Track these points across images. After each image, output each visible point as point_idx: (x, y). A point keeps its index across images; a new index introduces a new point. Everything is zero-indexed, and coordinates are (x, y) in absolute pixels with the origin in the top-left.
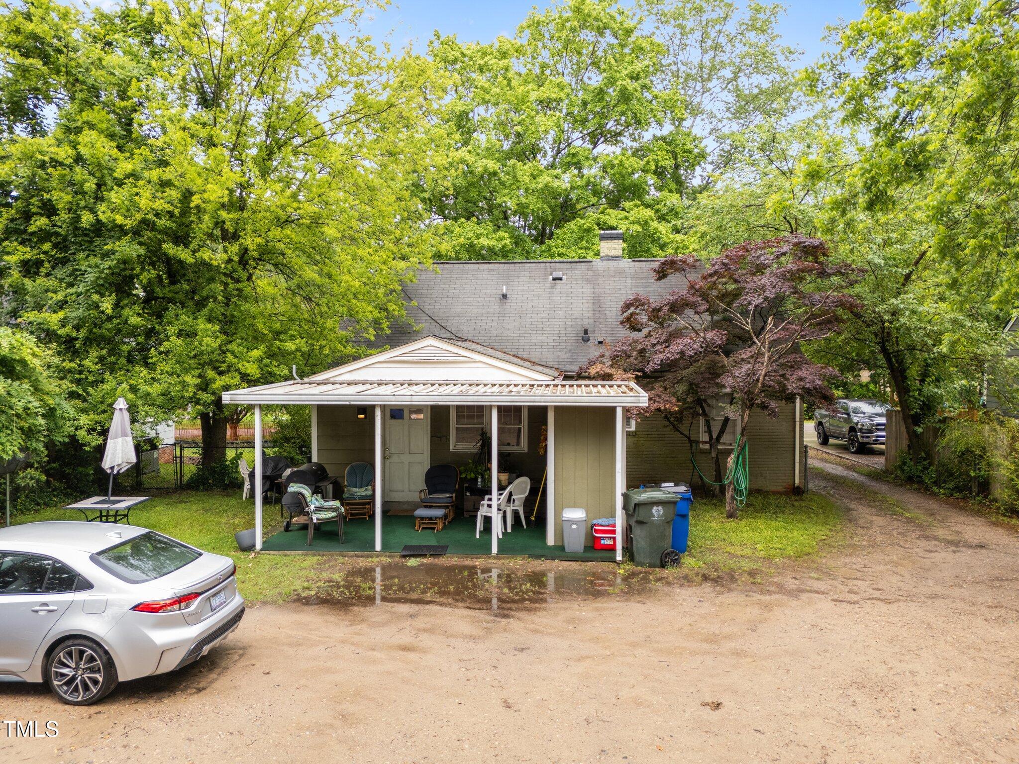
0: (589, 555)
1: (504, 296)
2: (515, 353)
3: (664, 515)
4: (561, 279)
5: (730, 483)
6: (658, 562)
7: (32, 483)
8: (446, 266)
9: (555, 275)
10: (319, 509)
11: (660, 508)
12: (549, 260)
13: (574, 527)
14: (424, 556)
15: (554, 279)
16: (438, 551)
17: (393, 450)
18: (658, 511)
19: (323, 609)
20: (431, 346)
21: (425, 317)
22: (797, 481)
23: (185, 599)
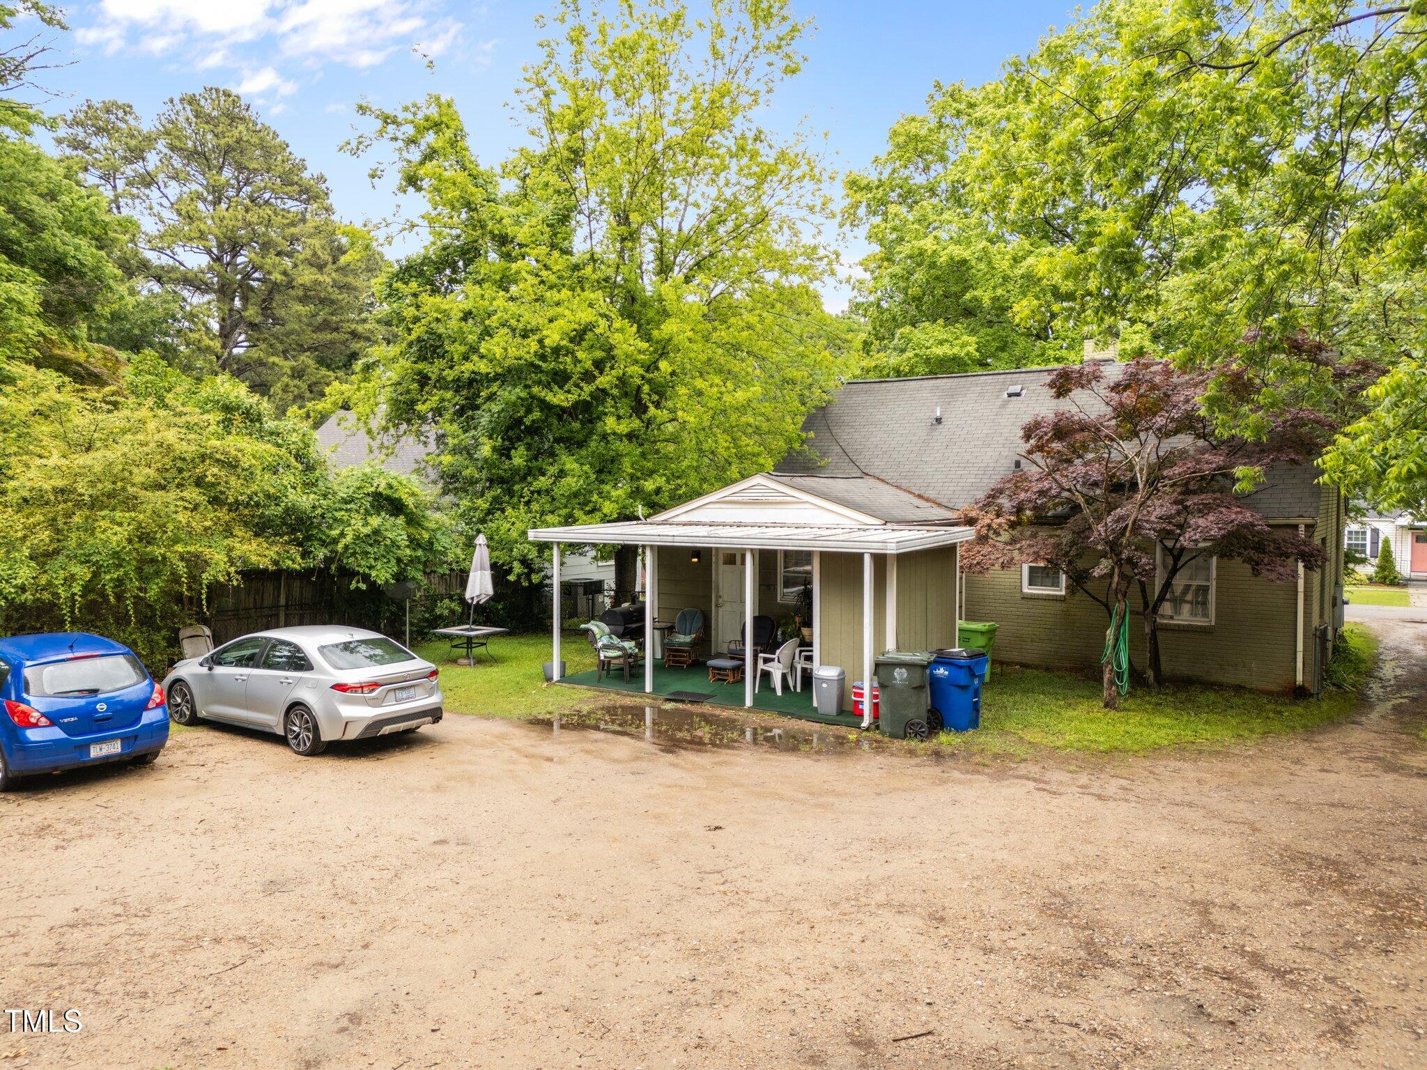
0: (839, 718)
1: (939, 420)
2: (921, 492)
3: (909, 678)
4: (1018, 395)
5: (1108, 663)
6: (902, 733)
7: (446, 612)
8: (884, 385)
9: (1013, 389)
10: (606, 647)
11: (904, 670)
12: (1042, 367)
13: (824, 685)
14: (682, 701)
15: (1010, 395)
16: (696, 699)
17: (725, 598)
18: (901, 674)
19: (538, 728)
20: (759, 485)
21: (837, 449)
22: (1300, 678)
23: (374, 685)
